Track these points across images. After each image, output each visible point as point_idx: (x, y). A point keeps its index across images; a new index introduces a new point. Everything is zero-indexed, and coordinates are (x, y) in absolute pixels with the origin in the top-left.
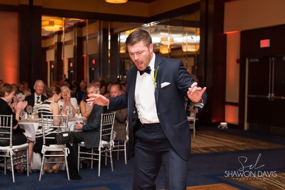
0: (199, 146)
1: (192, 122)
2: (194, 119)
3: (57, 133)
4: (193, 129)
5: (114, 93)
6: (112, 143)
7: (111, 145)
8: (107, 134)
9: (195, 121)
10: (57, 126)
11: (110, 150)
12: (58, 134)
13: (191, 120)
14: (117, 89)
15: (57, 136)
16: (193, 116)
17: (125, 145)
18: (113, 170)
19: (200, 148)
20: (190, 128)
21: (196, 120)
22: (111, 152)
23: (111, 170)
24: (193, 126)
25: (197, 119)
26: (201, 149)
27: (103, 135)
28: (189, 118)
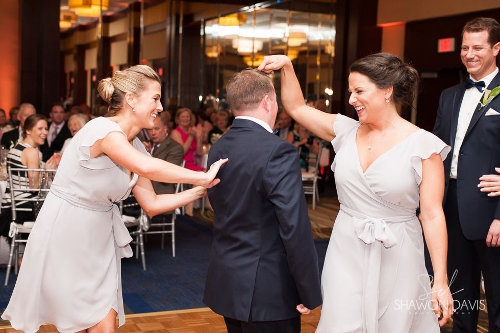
0: (317, 225)
1: (309, 183)
2: (313, 178)
3: (36, 202)
4: (311, 195)
5: (154, 130)
6: (143, 220)
7: (142, 224)
8: (133, 205)
9: (315, 181)
10: (38, 188)
11: (139, 234)
12: (38, 203)
13: (309, 179)
14: (161, 123)
15: (36, 207)
16: (314, 173)
17: (173, 224)
18: (145, 268)
19: (317, 229)
20: (306, 193)
21: (318, 180)
22: (141, 236)
23: (142, 268)
24: (312, 189)
25: (320, 178)
26: (319, 232)
27: (125, 206)
28: (305, 176)
